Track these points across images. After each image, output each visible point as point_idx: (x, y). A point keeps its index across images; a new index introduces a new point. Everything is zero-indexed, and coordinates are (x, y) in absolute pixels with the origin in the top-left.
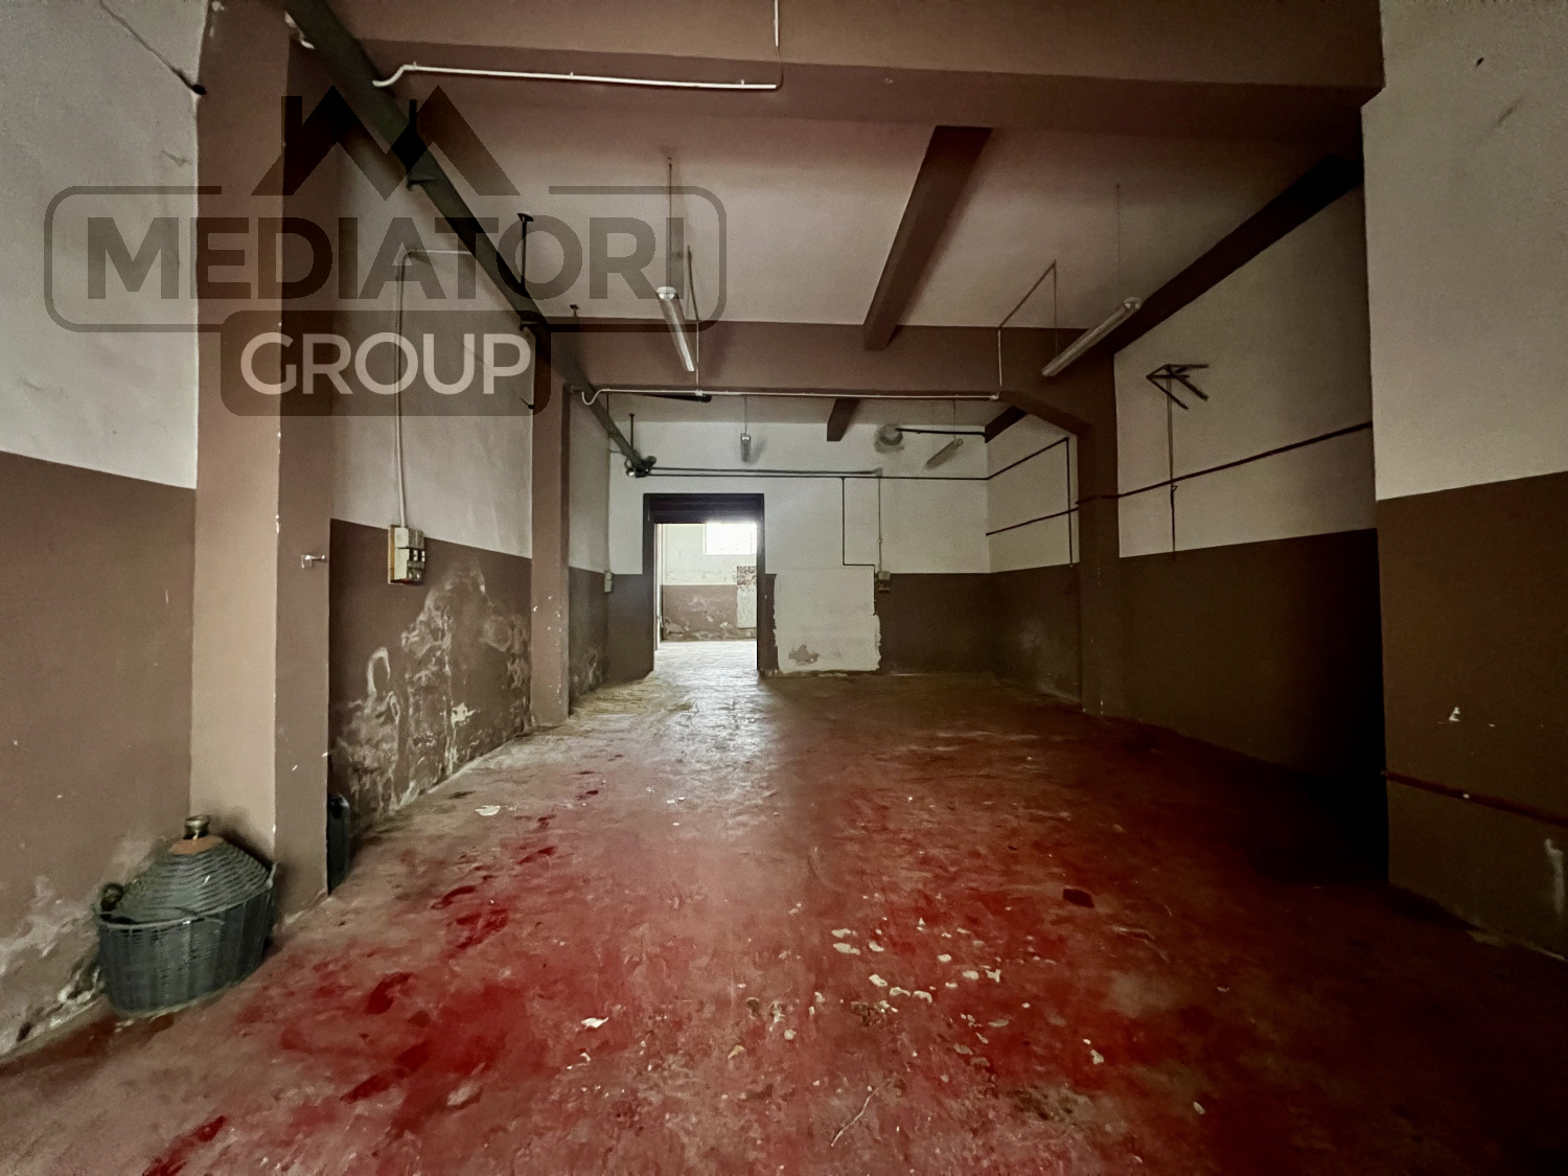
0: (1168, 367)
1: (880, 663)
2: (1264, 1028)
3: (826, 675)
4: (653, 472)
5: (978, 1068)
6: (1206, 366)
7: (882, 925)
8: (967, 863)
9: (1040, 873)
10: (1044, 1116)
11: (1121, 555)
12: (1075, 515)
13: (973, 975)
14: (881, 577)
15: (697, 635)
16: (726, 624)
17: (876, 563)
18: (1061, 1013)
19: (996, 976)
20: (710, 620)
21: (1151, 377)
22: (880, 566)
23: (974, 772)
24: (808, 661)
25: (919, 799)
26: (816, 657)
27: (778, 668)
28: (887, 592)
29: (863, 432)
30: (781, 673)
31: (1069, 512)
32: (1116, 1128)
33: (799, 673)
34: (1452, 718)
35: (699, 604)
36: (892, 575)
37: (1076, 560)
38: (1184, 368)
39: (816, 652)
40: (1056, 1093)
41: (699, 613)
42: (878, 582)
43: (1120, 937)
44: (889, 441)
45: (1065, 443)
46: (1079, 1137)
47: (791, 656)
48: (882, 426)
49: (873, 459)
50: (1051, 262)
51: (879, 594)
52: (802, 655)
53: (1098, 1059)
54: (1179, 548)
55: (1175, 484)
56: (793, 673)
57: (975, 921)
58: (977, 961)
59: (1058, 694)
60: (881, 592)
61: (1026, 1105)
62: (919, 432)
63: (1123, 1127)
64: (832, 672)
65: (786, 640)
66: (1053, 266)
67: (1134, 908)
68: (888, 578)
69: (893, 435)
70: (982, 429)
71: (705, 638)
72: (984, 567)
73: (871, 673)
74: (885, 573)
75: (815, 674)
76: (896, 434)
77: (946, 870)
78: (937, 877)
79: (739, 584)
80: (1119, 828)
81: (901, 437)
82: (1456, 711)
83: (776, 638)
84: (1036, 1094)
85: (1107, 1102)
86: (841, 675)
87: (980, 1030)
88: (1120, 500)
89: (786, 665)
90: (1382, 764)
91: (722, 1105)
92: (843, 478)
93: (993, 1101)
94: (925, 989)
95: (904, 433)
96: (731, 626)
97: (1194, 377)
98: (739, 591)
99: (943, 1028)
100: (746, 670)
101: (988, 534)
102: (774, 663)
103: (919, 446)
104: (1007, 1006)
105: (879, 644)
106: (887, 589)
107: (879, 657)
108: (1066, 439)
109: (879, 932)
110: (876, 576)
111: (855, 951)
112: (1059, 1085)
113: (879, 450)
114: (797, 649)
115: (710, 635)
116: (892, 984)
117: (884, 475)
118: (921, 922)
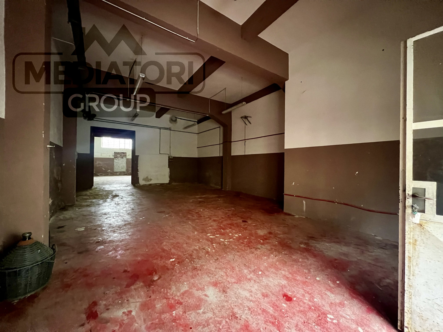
0: (245, 116)
1: (169, 181)
2: (279, 232)
3: (154, 185)
4: (94, 119)
5: (247, 246)
6: (251, 117)
7: (215, 232)
8: (222, 219)
9: (235, 219)
10: (260, 249)
11: (232, 155)
12: (221, 145)
13: (237, 235)
14: (170, 158)
15: (99, 174)
16: (110, 170)
17: (169, 153)
18: (253, 237)
19: (240, 235)
20: (104, 169)
21: (242, 117)
22: (170, 154)
23: (210, 203)
24: (149, 181)
25: (203, 210)
26: (151, 180)
27: (139, 183)
28: (172, 162)
29: (166, 117)
30: (140, 185)
31: (220, 144)
32: (269, 248)
33: (146, 184)
34: (293, 184)
35: (99, 164)
36: (173, 157)
37: (221, 155)
38: (248, 117)
39: (151, 178)
40: (259, 246)
41: (99, 167)
42: (169, 159)
43: (254, 225)
44: (173, 120)
45: (219, 128)
46: (265, 250)
47: (143, 180)
48: (171, 116)
49: (168, 124)
50: (225, 88)
51: (169, 162)
52: (146, 179)
53: (262, 241)
54: (246, 154)
55: (246, 140)
56: (144, 185)
57: (231, 228)
58: (236, 233)
59: (216, 186)
60: (170, 162)
61: (256, 249)
62: (181, 119)
63: (270, 247)
64: (156, 184)
65: (141, 176)
66: (225, 89)
67: (254, 221)
68: (172, 158)
69: (174, 119)
70: (197, 121)
71: (101, 175)
72: (196, 156)
73: (167, 184)
74: (171, 156)
75: (150, 185)
76: (175, 119)
77: (219, 221)
78: (218, 223)
79: (115, 157)
80: (244, 210)
81: (176, 120)
82: (294, 183)
83: (139, 175)
84: (257, 247)
85: (266, 245)
86: (158, 185)
87: (244, 242)
88: (232, 143)
89: (142, 182)
90: (283, 192)
91: (212, 263)
92: (160, 129)
93: (252, 250)
94: (231, 239)
95: (177, 119)
96: (112, 171)
97: (249, 119)
98: (115, 160)
99: (238, 243)
100: (128, 184)
101: (197, 148)
102: (138, 182)
103: (181, 123)
104: (245, 238)
105: (169, 176)
106: (172, 161)
107: (169, 179)
108: (220, 127)
109: (216, 233)
110: (169, 157)
111: (214, 237)
112: (259, 245)
113: (170, 122)
114: (145, 177)
115: (104, 174)
116: (225, 240)
117: (172, 129)
118: (222, 230)
